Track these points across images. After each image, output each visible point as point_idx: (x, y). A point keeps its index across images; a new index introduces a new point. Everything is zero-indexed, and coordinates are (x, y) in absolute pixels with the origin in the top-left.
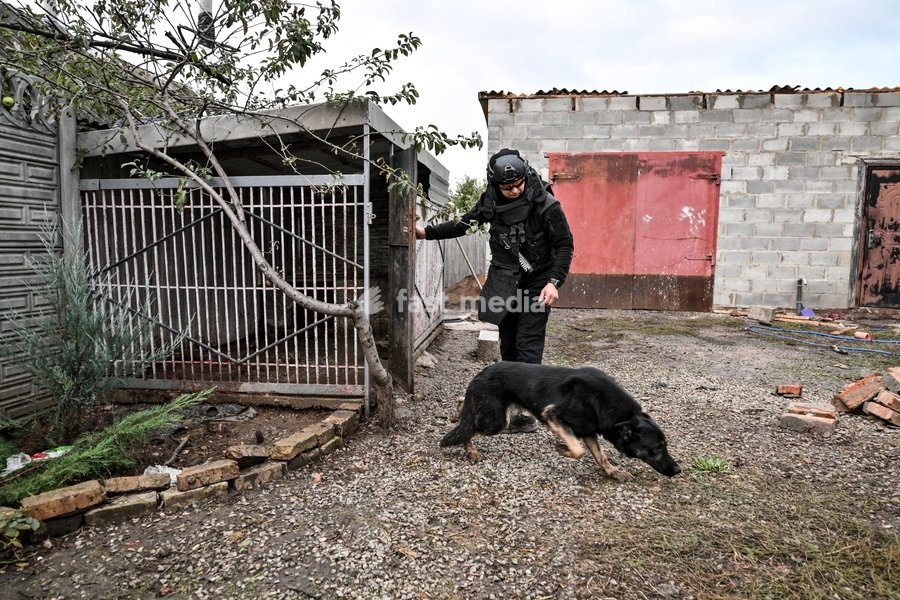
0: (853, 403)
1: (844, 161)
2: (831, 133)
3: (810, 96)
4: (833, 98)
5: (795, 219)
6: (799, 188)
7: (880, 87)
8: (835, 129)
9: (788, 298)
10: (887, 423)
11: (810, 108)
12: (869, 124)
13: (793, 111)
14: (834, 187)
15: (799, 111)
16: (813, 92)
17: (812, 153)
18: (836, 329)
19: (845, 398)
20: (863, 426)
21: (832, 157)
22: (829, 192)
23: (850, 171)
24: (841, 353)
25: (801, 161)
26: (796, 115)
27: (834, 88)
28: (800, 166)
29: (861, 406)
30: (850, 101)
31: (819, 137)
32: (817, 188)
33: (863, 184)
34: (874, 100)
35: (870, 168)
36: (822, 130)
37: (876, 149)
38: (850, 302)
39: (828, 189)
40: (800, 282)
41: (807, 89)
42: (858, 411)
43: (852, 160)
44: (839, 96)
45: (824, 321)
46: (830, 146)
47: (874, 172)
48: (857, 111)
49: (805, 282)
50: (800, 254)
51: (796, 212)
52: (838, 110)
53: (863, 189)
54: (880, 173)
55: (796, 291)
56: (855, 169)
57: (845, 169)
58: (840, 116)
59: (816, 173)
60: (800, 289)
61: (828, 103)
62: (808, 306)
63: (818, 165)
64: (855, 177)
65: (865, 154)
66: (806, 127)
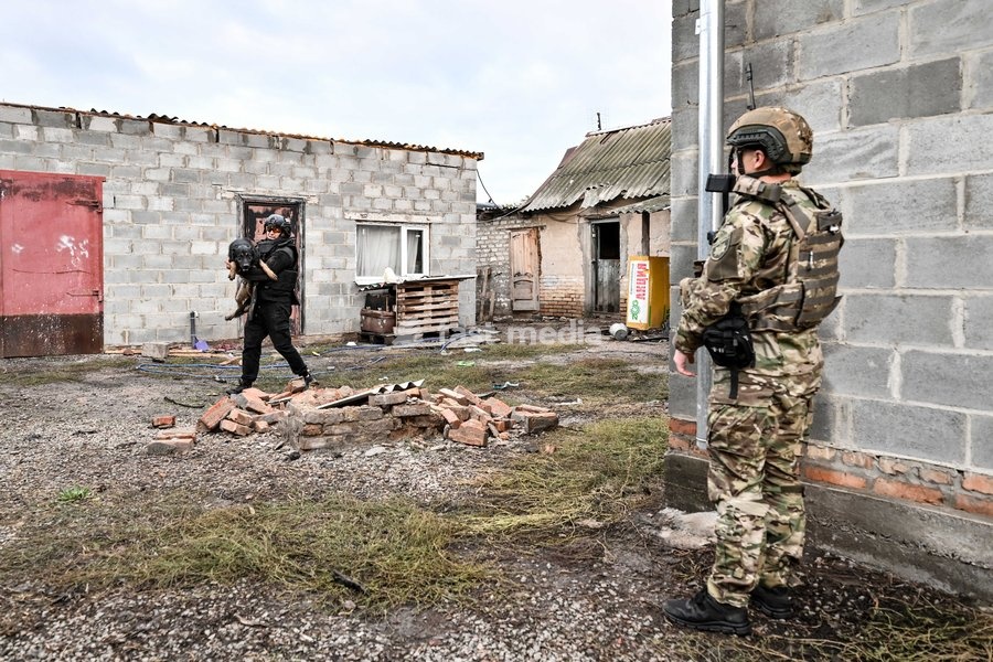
0: (212, 424)
1: (223, 195)
2: (210, 167)
3: (188, 128)
4: (209, 133)
5: (183, 251)
6: (184, 220)
7: (249, 129)
8: (213, 164)
9: (182, 332)
10: (234, 435)
11: (188, 141)
12: (242, 162)
13: (173, 142)
14: (217, 220)
15: (178, 142)
16: (190, 126)
17: (193, 185)
18: (225, 360)
19: (206, 420)
20: (218, 440)
21: (212, 191)
22: (213, 225)
23: (229, 205)
24: (221, 382)
25: (184, 193)
26: (176, 146)
27: (210, 124)
28: (183, 198)
29: (218, 425)
30: (224, 138)
31: (199, 171)
32: (201, 220)
33: (242, 218)
34: (245, 140)
35: (247, 204)
36: (200, 163)
37: (250, 186)
38: (239, 332)
39: (211, 221)
40: (193, 314)
41: (184, 121)
42: (216, 430)
43: (231, 195)
44: (215, 132)
45: (216, 352)
46: (210, 179)
47: (250, 207)
48: (231, 148)
49: (196, 315)
50: (191, 287)
51: (184, 244)
52: (214, 146)
53: (242, 223)
54: (256, 209)
55: (189, 324)
56: (234, 204)
57: (225, 203)
58: (216, 151)
59: (199, 204)
60: (193, 322)
61: (204, 138)
62: (202, 338)
63: (200, 197)
64: (235, 212)
65: (241, 189)
66: (186, 160)
